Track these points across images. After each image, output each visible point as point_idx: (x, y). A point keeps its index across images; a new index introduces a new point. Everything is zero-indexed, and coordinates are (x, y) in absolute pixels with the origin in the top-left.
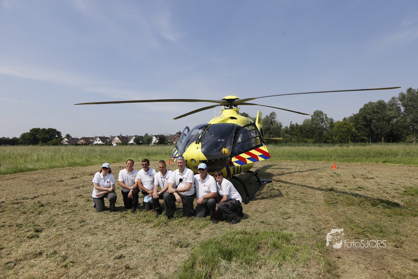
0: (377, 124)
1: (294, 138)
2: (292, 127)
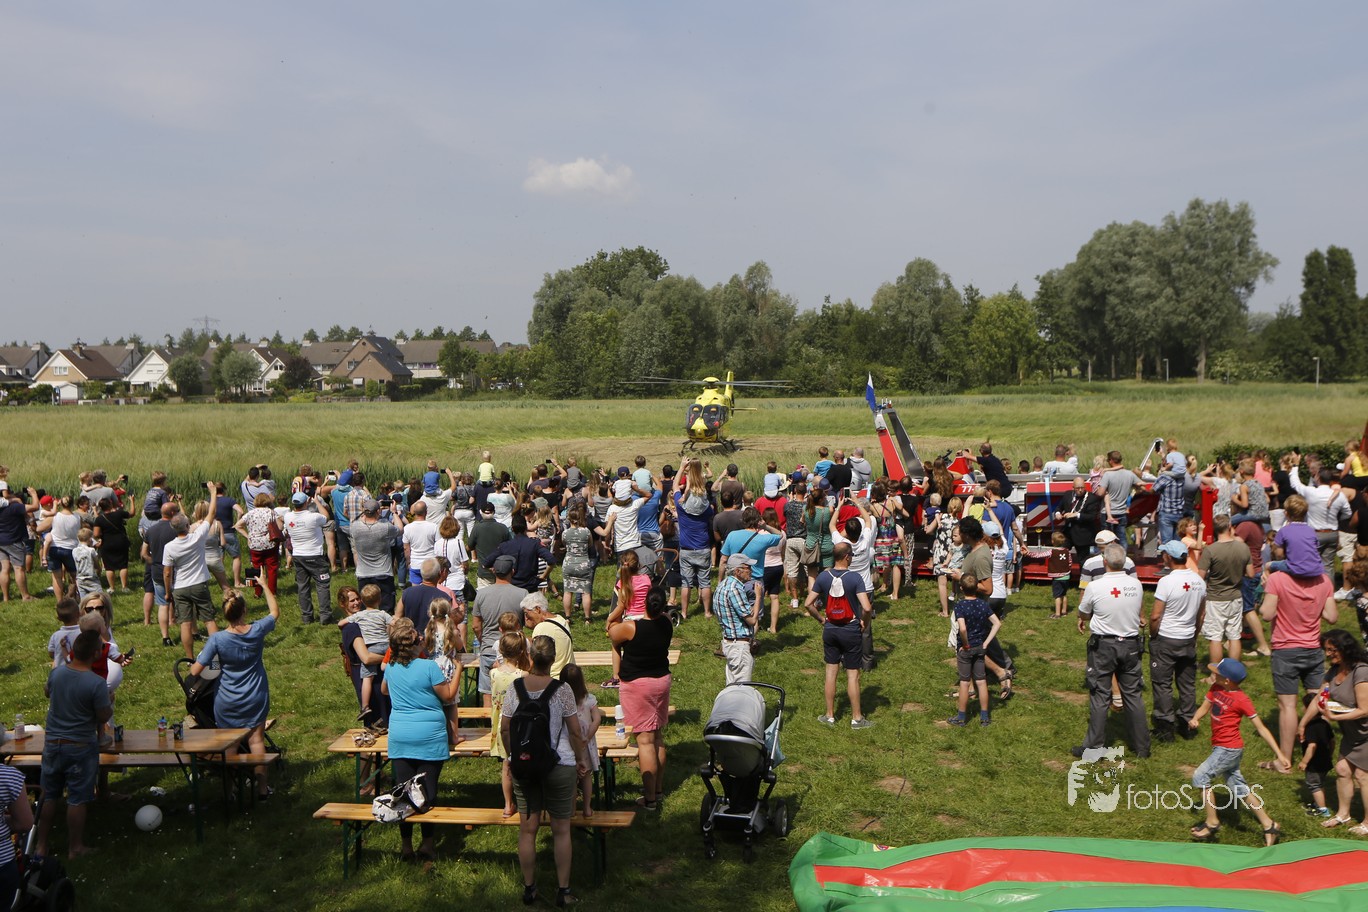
0: (1121, 310)
1: (833, 362)
2: (829, 318)
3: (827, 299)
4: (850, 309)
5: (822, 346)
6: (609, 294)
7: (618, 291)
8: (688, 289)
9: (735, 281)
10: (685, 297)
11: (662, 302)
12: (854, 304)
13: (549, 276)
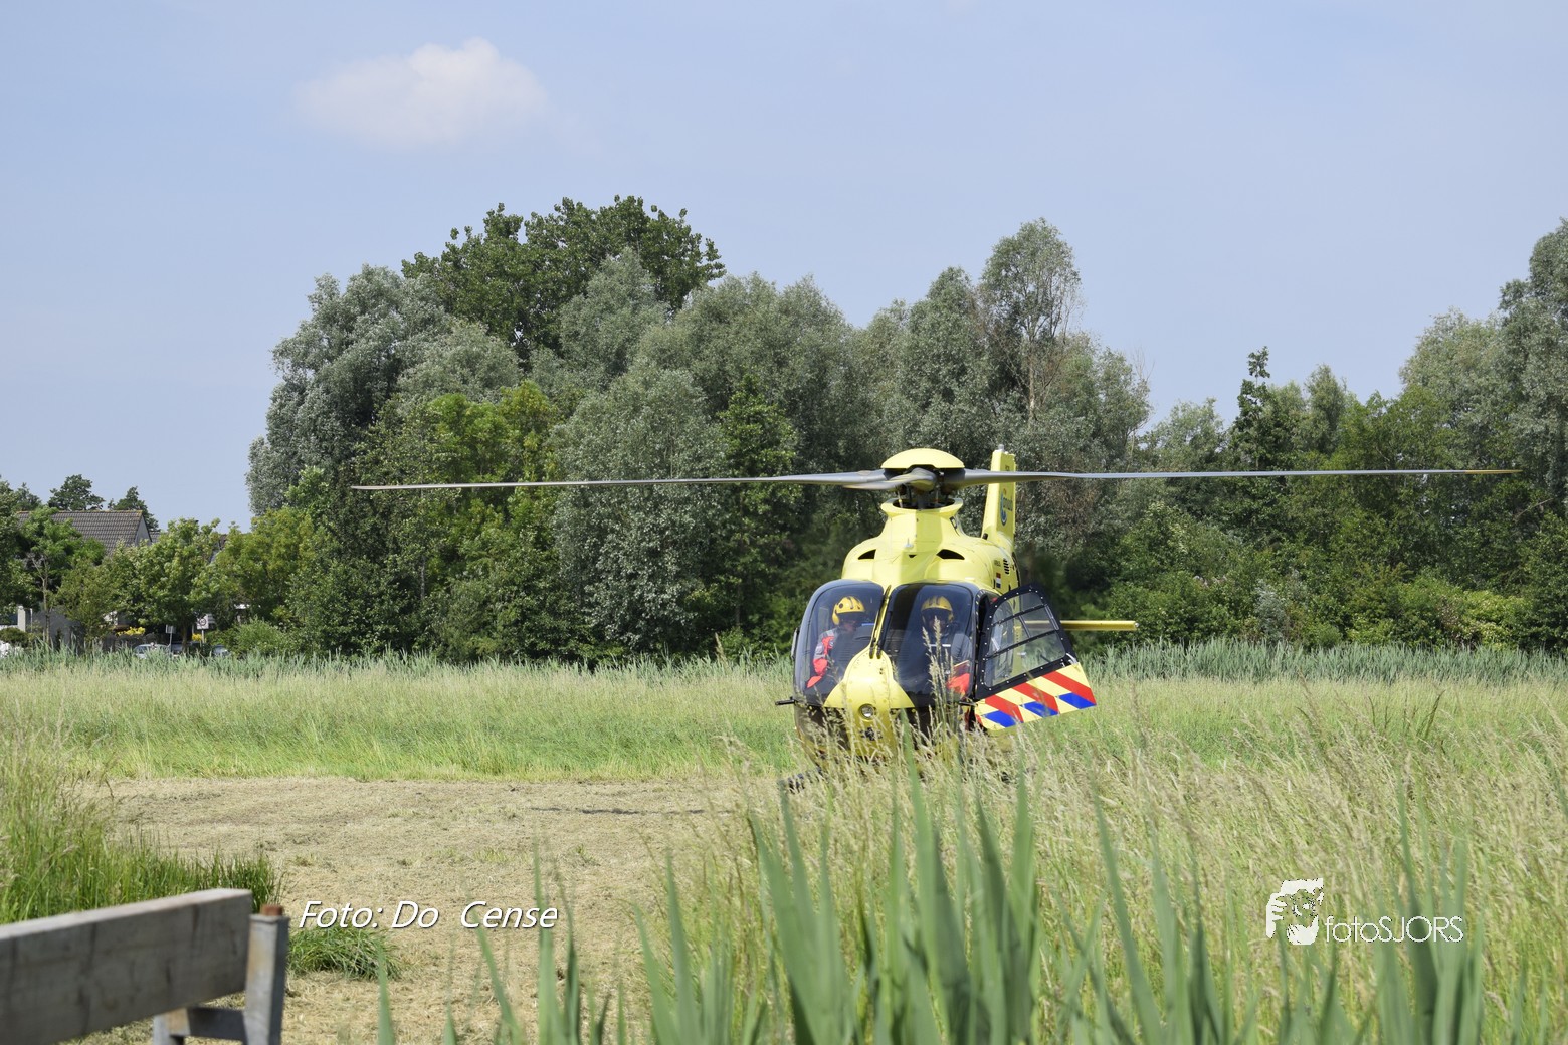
1: (1283, 569)
2: (1264, 430)
3: (1258, 363)
4: (1331, 404)
5: (1241, 521)
6: (522, 351)
7: (555, 344)
8: (785, 320)
9: (948, 292)
10: (776, 352)
11: (697, 365)
12: (1340, 384)
13: (329, 287)
